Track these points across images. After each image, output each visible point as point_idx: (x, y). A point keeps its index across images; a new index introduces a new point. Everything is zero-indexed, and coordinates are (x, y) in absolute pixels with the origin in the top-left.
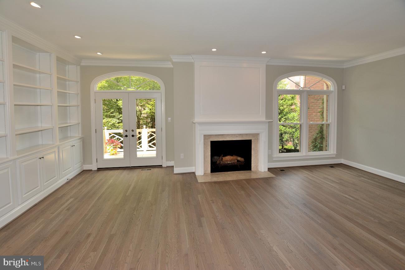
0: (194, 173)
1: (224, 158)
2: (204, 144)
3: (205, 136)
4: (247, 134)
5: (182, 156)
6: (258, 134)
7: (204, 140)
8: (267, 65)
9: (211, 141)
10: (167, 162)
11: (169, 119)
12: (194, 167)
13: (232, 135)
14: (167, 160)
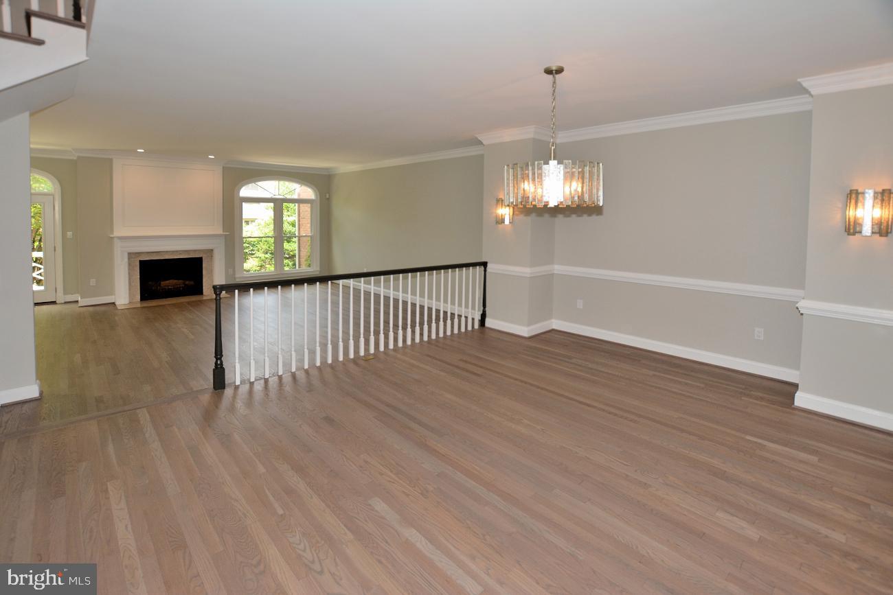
0: (114, 303)
1: (162, 283)
2: (129, 264)
3: (130, 254)
4: (195, 251)
5: (93, 282)
6: (212, 250)
7: (129, 259)
8: (223, 167)
9: (140, 261)
10: (66, 296)
11: (69, 234)
12: (113, 297)
13: (173, 252)
14: (66, 292)
